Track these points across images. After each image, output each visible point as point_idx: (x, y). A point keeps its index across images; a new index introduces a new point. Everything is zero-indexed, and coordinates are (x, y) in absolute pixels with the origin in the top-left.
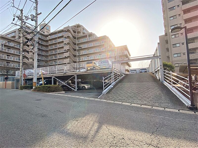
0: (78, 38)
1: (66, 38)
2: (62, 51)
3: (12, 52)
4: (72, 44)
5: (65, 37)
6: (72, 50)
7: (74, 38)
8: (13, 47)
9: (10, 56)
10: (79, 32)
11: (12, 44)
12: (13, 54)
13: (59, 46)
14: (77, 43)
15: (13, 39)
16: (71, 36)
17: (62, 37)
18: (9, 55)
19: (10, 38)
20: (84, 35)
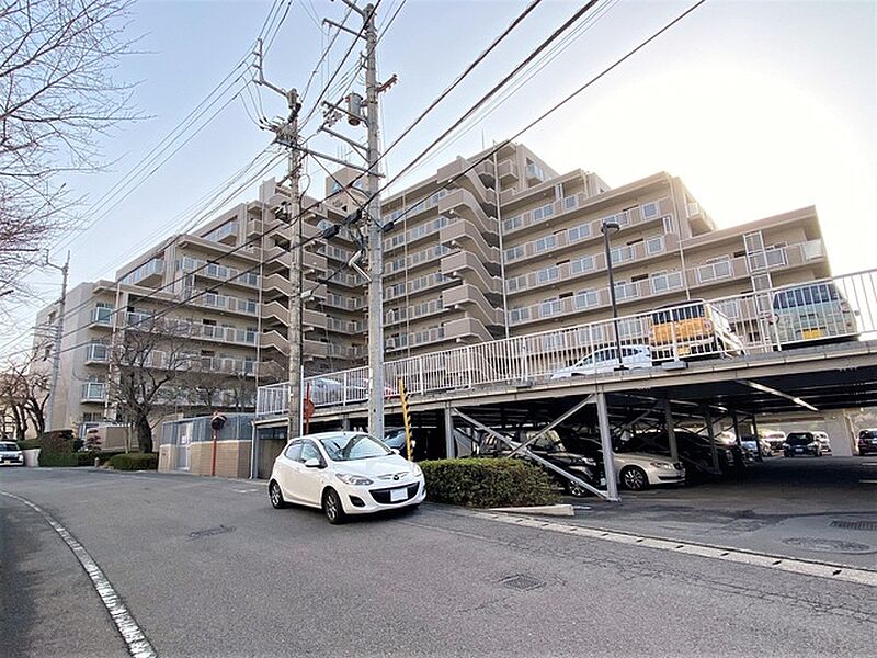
0: (506, 211)
1: (453, 216)
2: (429, 280)
3: (225, 308)
4: (478, 241)
5: (446, 214)
6: (481, 273)
7: (489, 210)
8: (228, 286)
9: (214, 323)
10: (508, 182)
11: (223, 272)
12: (227, 314)
13: (415, 261)
14: (502, 233)
15: (226, 249)
16: (474, 206)
17: (433, 212)
18: (210, 317)
19: (216, 246)
20: (537, 189)
